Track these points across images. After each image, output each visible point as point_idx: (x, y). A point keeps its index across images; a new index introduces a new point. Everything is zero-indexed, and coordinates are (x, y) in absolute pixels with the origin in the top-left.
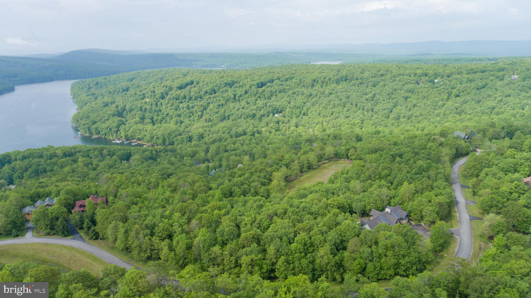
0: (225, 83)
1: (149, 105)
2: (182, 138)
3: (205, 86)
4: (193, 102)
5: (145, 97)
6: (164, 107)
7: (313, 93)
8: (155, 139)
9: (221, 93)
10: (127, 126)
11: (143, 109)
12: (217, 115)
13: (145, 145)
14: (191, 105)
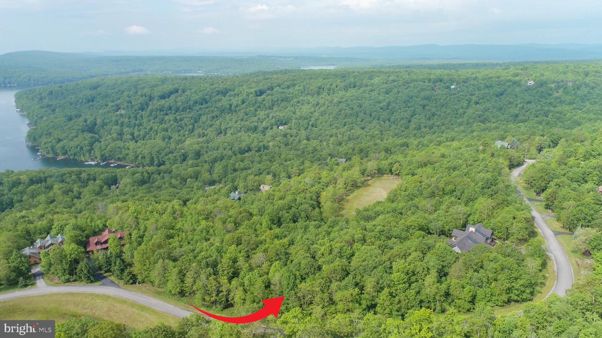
0: (217, 91)
1: (125, 118)
2: (175, 157)
3: (193, 95)
4: (181, 114)
5: (120, 108)
6: (145, 120)
7: (320, 102)
8: (140, 158)
9: (214, 103)
10: (102, 143)
11: (119, 122)
12: (211, 129)
13: (127, 166)
14: (178, 117)
